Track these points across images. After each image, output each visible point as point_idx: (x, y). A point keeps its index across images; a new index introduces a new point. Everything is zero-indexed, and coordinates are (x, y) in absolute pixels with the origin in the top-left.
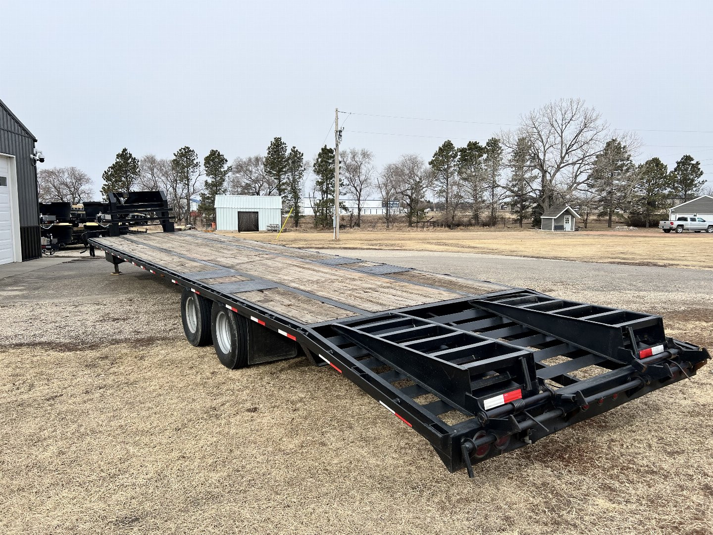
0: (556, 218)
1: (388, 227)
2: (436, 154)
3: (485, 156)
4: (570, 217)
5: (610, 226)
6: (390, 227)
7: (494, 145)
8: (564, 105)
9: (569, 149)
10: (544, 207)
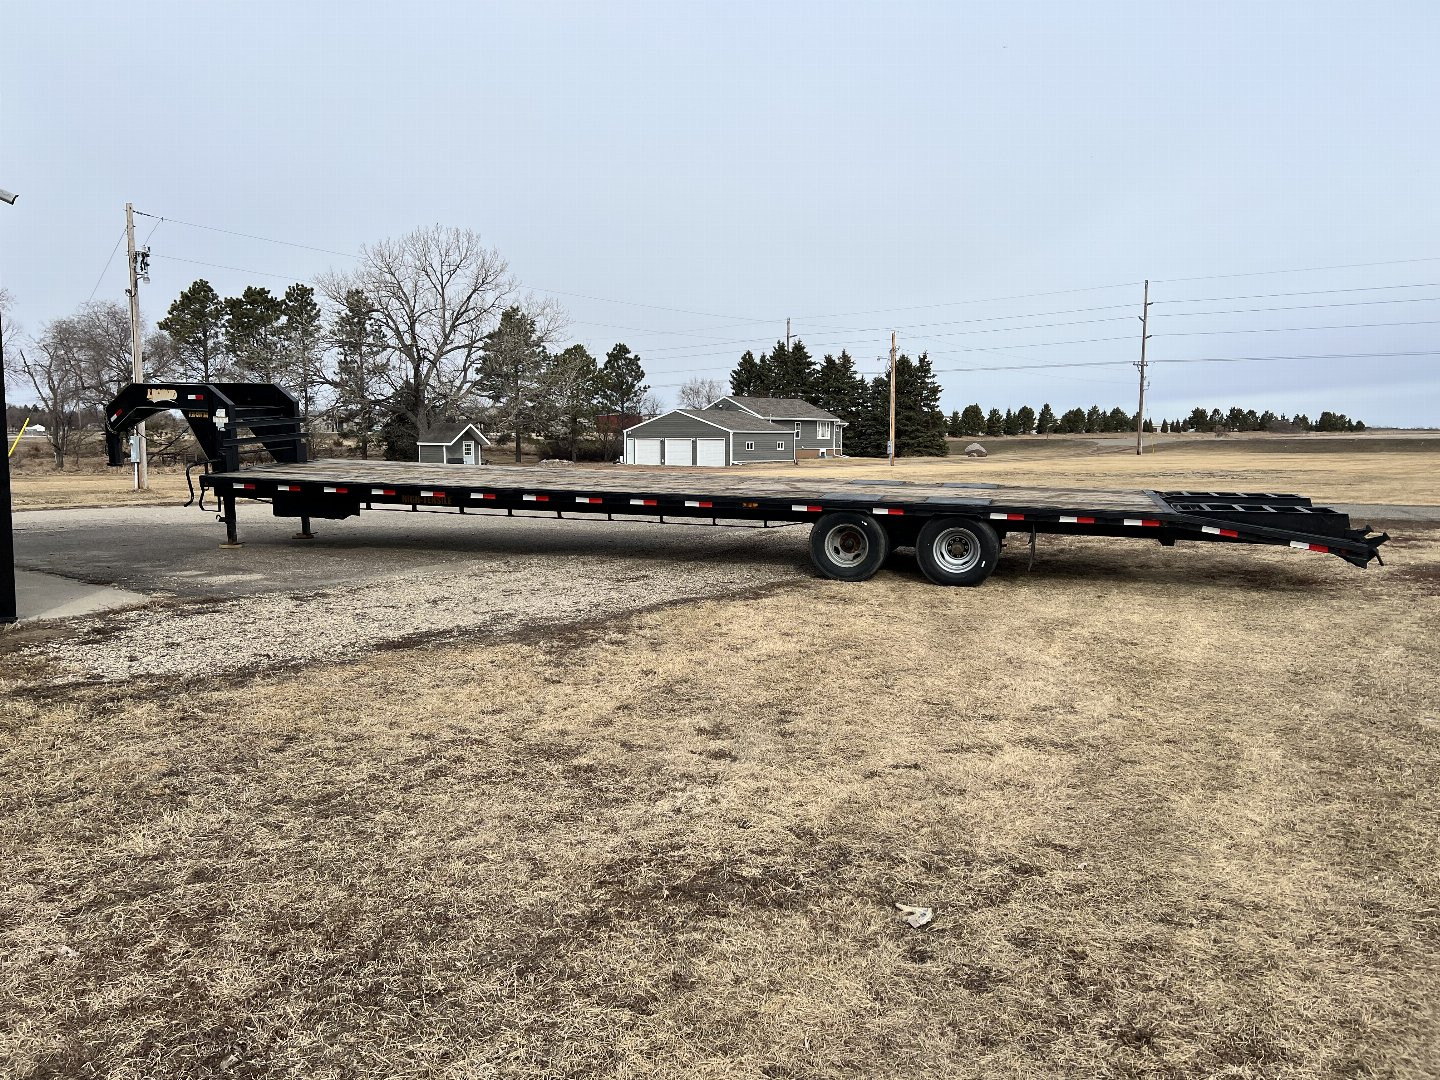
0: (451, 444)
1: (61, 465)
2: (174, 308)
3: (284, 319)
4: (472, 443)
5: (518, 460)
6: (67, 466)
7: (301, 297)
8: (443, 238)
9: (457, 319)
10: (419, 425)
